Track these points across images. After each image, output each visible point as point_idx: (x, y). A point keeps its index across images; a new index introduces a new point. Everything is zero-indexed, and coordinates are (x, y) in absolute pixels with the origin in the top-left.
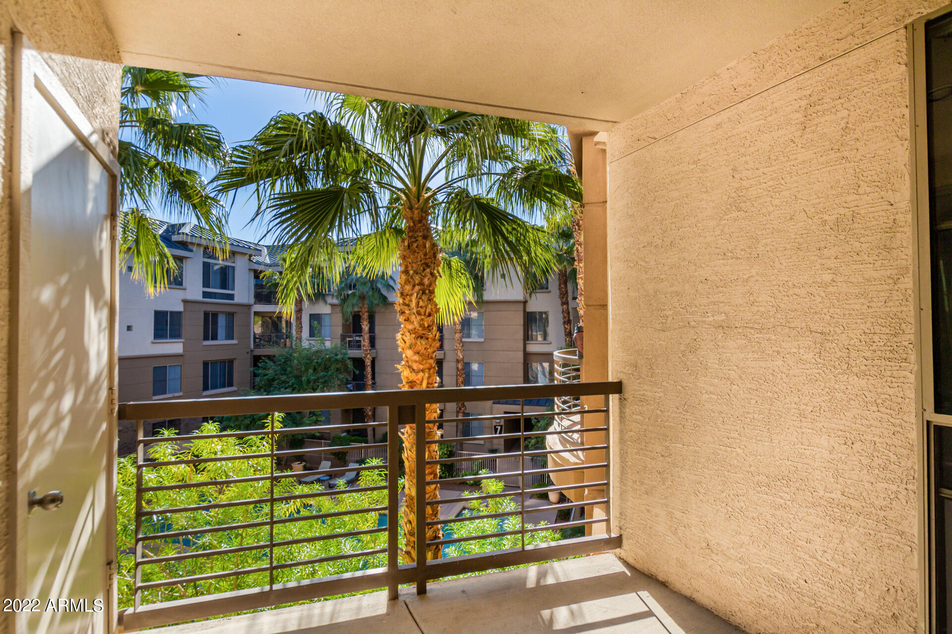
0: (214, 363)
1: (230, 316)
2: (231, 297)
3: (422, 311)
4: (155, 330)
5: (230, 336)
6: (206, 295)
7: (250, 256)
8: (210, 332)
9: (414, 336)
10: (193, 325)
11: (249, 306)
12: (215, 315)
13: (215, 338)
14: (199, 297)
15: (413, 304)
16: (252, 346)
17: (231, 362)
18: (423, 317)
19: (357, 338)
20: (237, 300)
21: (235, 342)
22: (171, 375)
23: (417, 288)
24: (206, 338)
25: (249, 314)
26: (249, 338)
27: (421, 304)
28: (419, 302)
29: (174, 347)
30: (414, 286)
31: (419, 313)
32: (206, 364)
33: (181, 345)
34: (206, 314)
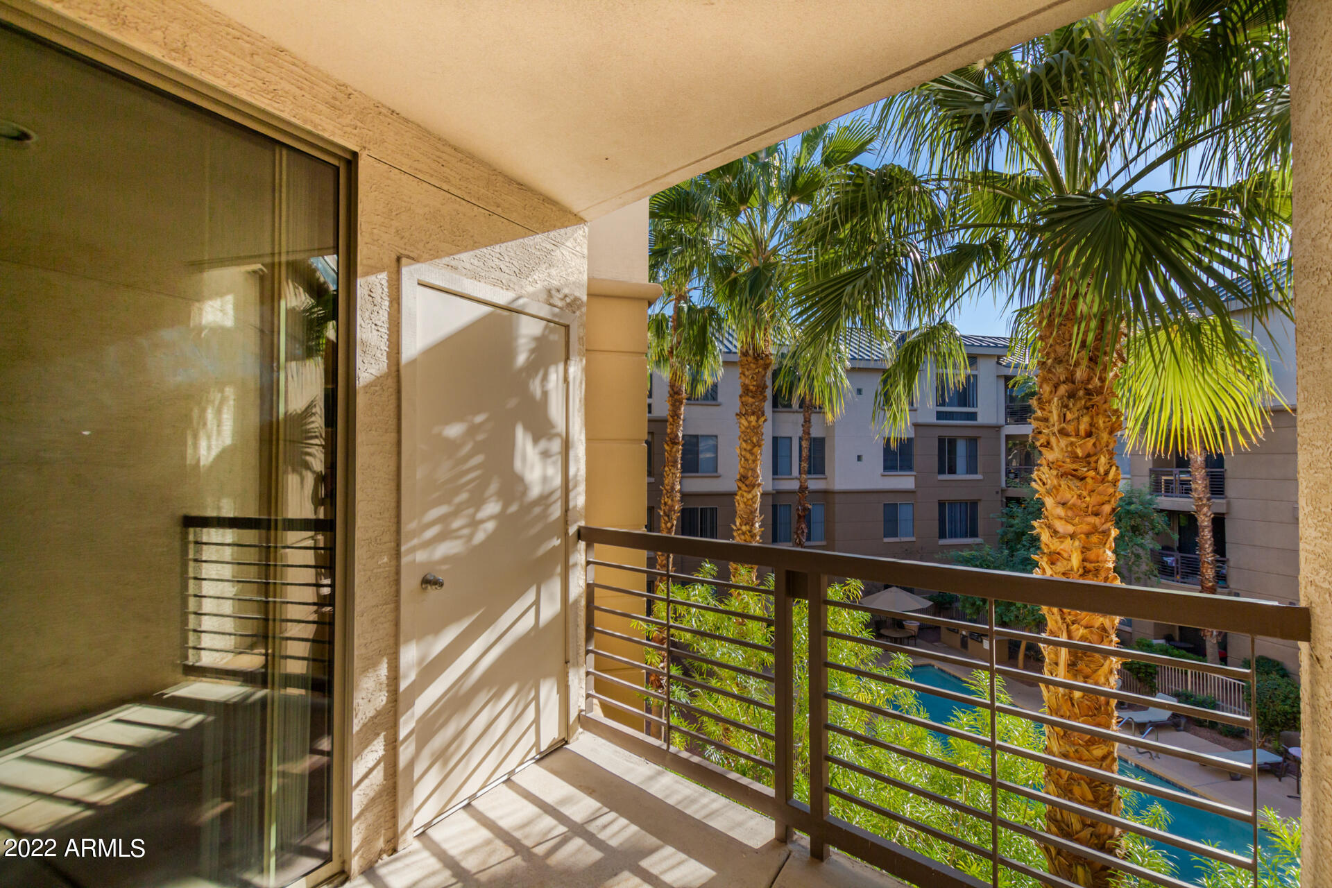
0: (952, 503)
1: (972, 442)
2: (973, 416)
3: (1070, 428)
4: (885, 460)
5: (972, 469)
6: (940, 415)
7: (999, 357)
8: (947, 464)
9: (1055, 472)
10: (926, 455)
11: (998, 428)
12: (952, 442)
13: (952, 470)
14: (932, 419)
15: (1054, 417)
16: (1004, 485)
17: (974, 504)
18: (1073, 439)
19: (1184, 477)
20: (981, 420)
21: (979, 477)
22: (904, 514)
23: (1063, 389)
24: (941, 471)
25: (999, 438)
26: (999, 472)
27: (1069, 416)
28: (1065, 415)
29: (905, 481)
30: (1056, 387)
31: (1063, 432)
32: (942, 505)
33: (912, 480)
34: (941, 440)
